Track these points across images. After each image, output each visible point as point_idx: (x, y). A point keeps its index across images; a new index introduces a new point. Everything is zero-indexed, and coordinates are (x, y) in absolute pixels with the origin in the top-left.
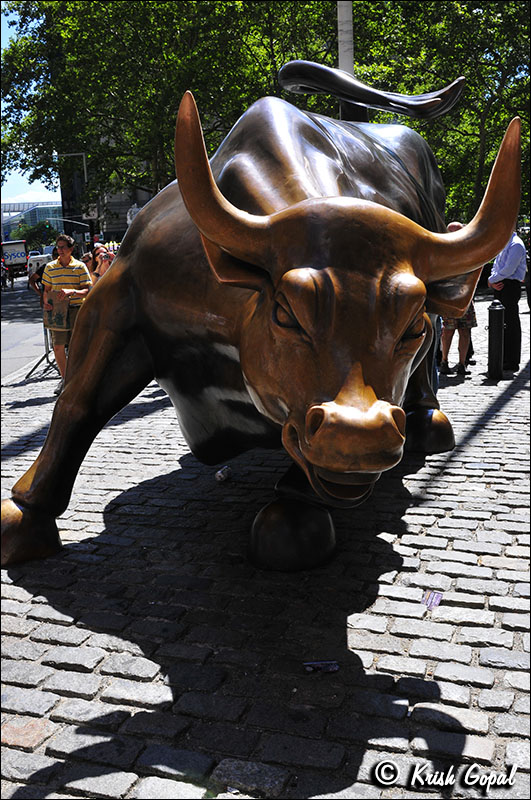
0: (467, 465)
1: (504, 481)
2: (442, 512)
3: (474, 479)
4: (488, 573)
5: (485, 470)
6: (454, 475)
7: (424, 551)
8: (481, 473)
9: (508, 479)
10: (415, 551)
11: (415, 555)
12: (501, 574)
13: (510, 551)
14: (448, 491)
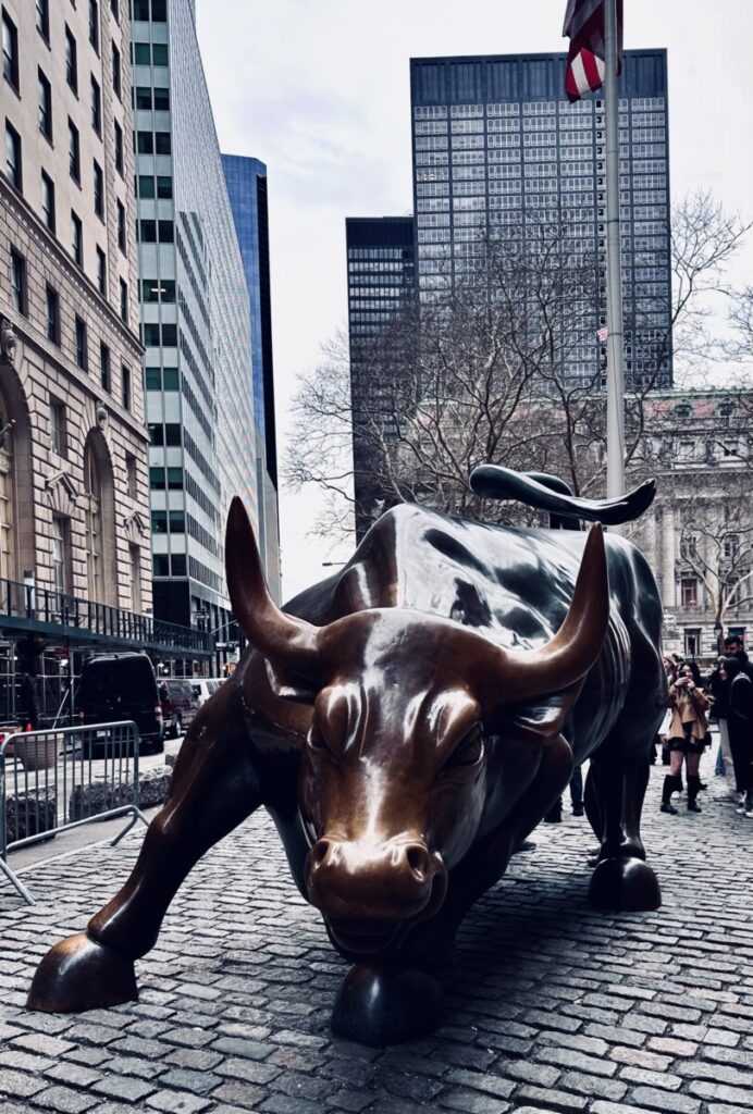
0: (663, 930)
1: (698, 953)
2: (596, 985)
3: (663, 948)
4: (610, 1068)
5: (682, 938)
6: (639, 940)
7: (546, 1034)
8: (673, 940)
9: (704, 950)
10: (534, 1031)
11: (533, 1037)
12: (626, 1073)
13: (656, 1043)
14: (621, 961)
